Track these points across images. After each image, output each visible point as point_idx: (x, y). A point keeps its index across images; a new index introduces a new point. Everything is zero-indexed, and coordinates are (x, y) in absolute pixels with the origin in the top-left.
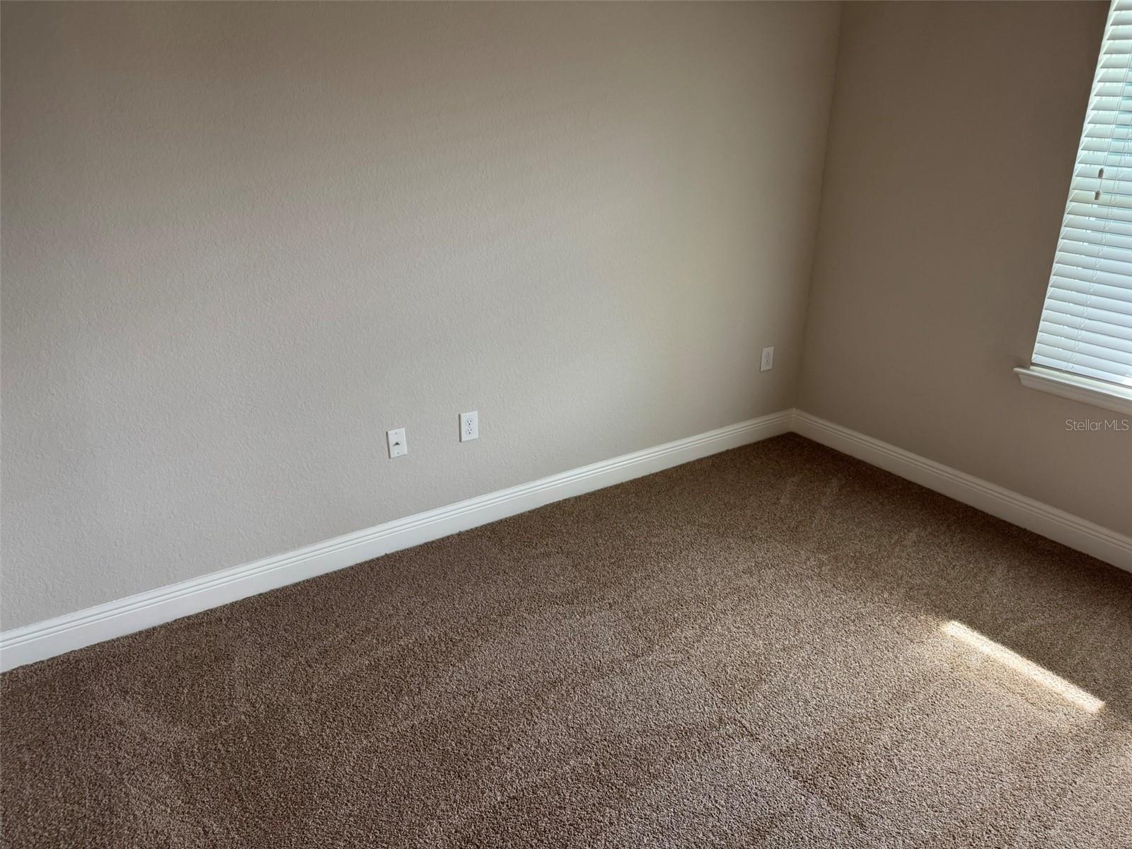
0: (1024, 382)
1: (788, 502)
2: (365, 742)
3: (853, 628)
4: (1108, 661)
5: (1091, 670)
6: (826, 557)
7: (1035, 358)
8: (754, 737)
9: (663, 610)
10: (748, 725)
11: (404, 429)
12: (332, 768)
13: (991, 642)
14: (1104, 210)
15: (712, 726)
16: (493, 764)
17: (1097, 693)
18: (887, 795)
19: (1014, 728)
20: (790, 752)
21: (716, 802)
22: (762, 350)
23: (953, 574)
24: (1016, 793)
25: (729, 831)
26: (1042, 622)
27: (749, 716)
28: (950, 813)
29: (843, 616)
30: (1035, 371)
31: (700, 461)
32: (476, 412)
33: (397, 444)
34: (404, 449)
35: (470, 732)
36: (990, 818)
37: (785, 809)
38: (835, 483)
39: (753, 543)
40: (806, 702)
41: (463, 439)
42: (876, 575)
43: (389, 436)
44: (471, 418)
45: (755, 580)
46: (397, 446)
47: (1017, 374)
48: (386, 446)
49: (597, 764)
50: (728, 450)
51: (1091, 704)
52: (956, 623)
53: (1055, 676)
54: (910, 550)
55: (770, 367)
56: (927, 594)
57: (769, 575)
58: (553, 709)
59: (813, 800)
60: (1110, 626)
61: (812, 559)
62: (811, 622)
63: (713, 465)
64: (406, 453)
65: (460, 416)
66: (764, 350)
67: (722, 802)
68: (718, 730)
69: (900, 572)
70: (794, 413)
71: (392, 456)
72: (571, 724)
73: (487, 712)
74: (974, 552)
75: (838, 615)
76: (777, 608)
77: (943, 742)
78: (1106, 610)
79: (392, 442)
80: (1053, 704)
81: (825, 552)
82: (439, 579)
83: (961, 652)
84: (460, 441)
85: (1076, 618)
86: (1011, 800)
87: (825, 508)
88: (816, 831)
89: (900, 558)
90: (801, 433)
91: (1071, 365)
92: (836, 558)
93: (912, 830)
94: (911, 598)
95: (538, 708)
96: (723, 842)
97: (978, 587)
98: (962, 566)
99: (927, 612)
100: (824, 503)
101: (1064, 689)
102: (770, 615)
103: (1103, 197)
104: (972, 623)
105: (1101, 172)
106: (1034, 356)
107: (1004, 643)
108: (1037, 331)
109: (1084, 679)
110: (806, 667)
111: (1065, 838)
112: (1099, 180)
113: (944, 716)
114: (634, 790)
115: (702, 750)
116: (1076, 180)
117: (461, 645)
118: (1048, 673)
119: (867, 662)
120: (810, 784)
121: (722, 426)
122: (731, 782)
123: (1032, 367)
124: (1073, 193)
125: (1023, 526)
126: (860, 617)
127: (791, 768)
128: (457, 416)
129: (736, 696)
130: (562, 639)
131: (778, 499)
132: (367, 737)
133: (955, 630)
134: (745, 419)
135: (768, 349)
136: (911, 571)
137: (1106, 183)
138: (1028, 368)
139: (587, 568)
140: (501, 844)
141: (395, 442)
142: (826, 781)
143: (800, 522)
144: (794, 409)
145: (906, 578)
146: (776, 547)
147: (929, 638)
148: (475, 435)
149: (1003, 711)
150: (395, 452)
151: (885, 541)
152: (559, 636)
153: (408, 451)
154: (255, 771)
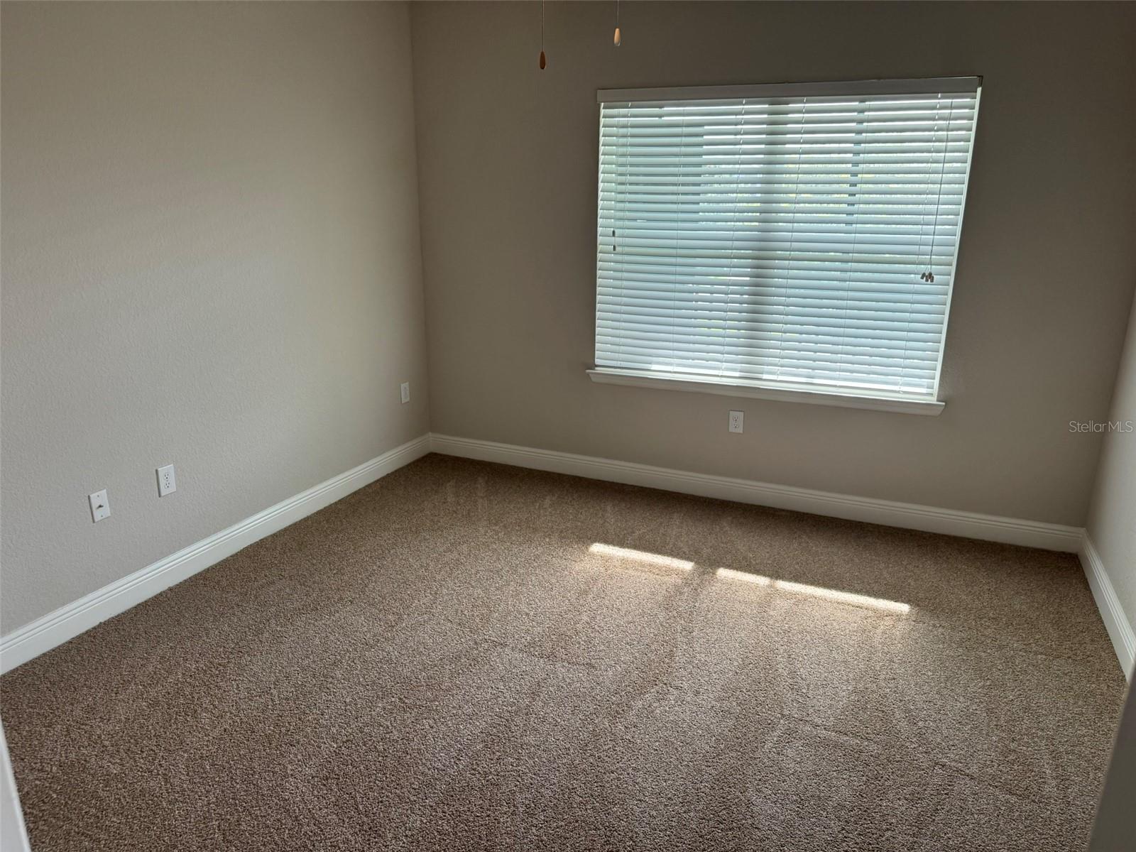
0: (593, 379)
1: (454, 499)
2: (186, 755)
3: (536, 564)
4: (687, 541)
5: (680, 548)
6: (498, 527)
7: (598, 361)
8: (504, 645)
9: (396, 592)
10: (496, 640)
11: (105, 490)
12: (166, 782)
13: (621, 549)
14: (619, 258)
15: (472, 649)
16: (315, 728)
17: (688, 558)
18: (600, 646)
19: (653, 589)
20: (532, 644)
21: (498, 688)
22: (400, 386)
23: (583, 518)
24: (668, 621)
25: (515, 701)
26: (645, 531)
27: (494, 634)
28: (638, 643)
29: (526, 559)
30: (599, 370)
31: (369, 486)
32: (172, 465)
33: (100, 506)
34: (106, 511)
35: (281, 717)
36: (661, 638)
37: (544, 676)
38: (480, 480)
39: (442, 531)
40: (527, 614)
41: (163, 494)
42: (535, 530)
43: (92, 501)
44: (167, 471)
45: (455, 553)
46: (100, 508)
47: (588, 374)
48: (89, 510)
49: (400, 699)
50: (388, 475)
51: (687, 566)
52: (597, 544)
53: (663, 557)
54: (550, 510)
55: (408, 399)
56: (573, 533)
57: (465, 548)
58: (344, 679)
59: (558, 665)
60: (682, 523)
61: (489, 531)
62: (507, 569)
63: (382, 487)
64: (109, 515)
65: (157, 471)
66: (402, 385)
67: (502, 687)
68: (477, 649)
69: (550, 524)
70: (431, 437)
71: (96, 520)
72: (365, 683)
73: (287, 699)
74: (589, 502)
75: (523, 560)
76: (480, 566)
77: (619, 609)
78: (676, 515)
79: (95, 505)
80: (669, 571)
81: (496, 525)
82: (175, 626)
83: (606, 559)
84: (160, 496)
85: (661, 524)
86: (667, 625)
87: (482, 498)
88: (568, 680)
89: (546, 516)
90: (438, 452)
91: (619, 362)
92: (505, 526)
93: (622, 659)
94: (564, 538)
95: (331, 683)
96: (514, 708)
97: (601, 521)
98: (586, 511)
99: (577, 543)
100: (479, 494)
101: (670, 562)
102: (477, 572)
103: (618, 249)
104: (606, 541)
105: (614, 232)
106: (596, 360)
107: (628, 548)
108: (595, 342)
109: (678, 554)
110: (518, 594)
111: (702, 634)
112: (613, 238)
113: (613, 595)
114: (437, 703)
115: (473, 664)
116: (600, 239)
117: (232, 665)
118: (659, 556)
119: (554, 581)
120: (552, 657)
121: (380, 454)
122: (502, 674)
123: (597, 368)
124: (600, 247)
125: (611, 480)
126: (537, 557)
127: (536, 653)
128: (155, 472)
129: (479, 626)
130: (323, 635)
131: (445, 499)
132: (185, 751)
133: (597, 548)
134: (396, 446)
135: (404, 384)
136: (556, 522)
137: (618, 240)
138: (594, 369)
139: (314, 582)
140: (354, 770)
141: (98, 506)
142: (561, 653)
143: (469, 510)
144: (430, 434)
145: (555, 527)
146: (460, 530)
147: (584, 557)
148: (173, 489)
149: (644, 583)
150: (98, 515)
151: (532, 509)
152: (319, 634)
153: (111, 514)
154: (86, 812)
